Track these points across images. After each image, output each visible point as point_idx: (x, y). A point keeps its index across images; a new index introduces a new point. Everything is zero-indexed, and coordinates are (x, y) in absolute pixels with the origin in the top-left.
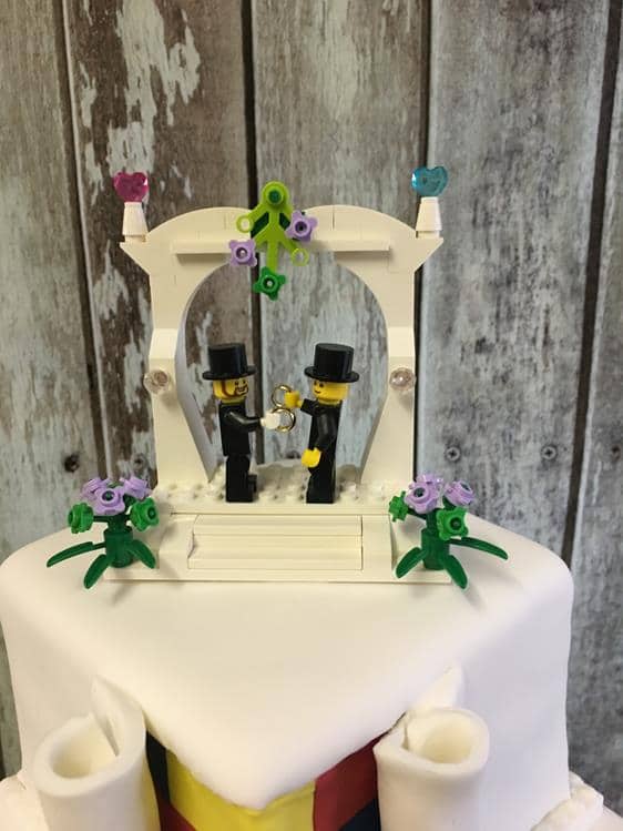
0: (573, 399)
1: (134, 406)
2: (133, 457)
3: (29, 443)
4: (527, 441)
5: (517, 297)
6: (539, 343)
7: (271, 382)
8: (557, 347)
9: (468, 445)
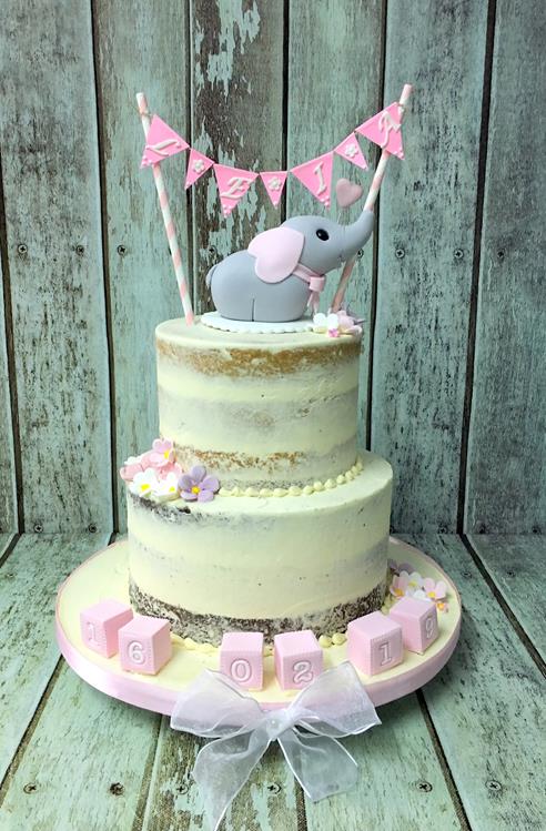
0: (473, 220)
1: (211, 215)
2: (209, 247)
3: (151, 236)
4: (445, 245)
5: (439, 157)
6: (452, 185)
7: (291, 204)
8: (463, 186)
9: (409, 247)
